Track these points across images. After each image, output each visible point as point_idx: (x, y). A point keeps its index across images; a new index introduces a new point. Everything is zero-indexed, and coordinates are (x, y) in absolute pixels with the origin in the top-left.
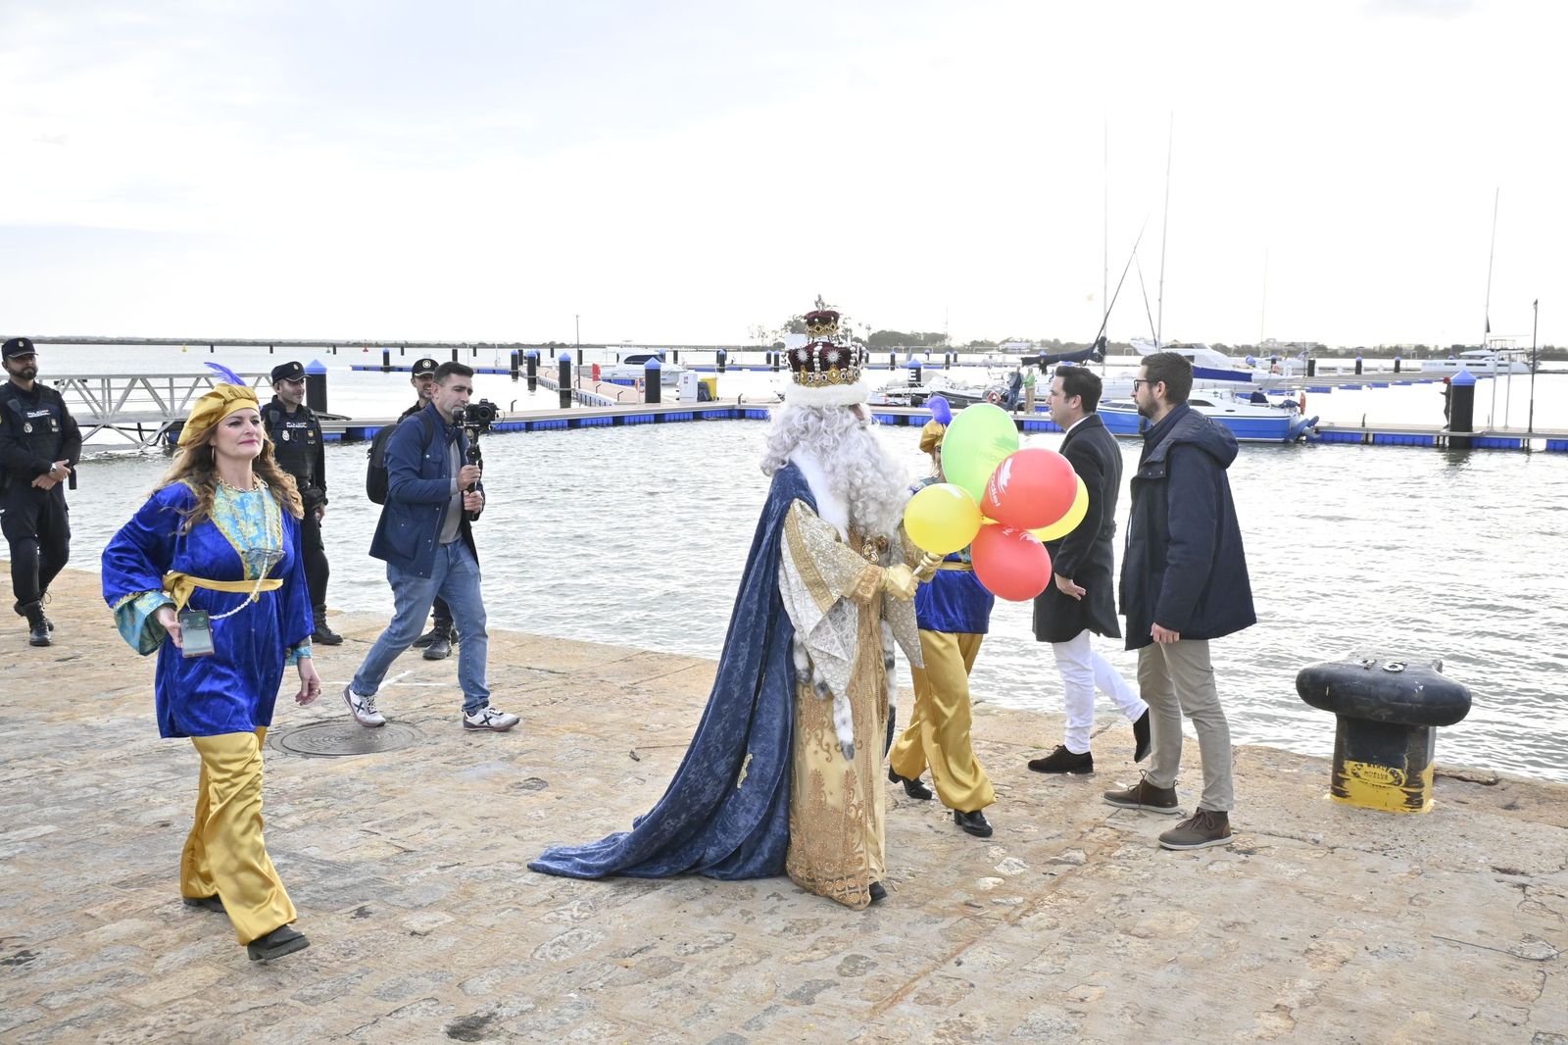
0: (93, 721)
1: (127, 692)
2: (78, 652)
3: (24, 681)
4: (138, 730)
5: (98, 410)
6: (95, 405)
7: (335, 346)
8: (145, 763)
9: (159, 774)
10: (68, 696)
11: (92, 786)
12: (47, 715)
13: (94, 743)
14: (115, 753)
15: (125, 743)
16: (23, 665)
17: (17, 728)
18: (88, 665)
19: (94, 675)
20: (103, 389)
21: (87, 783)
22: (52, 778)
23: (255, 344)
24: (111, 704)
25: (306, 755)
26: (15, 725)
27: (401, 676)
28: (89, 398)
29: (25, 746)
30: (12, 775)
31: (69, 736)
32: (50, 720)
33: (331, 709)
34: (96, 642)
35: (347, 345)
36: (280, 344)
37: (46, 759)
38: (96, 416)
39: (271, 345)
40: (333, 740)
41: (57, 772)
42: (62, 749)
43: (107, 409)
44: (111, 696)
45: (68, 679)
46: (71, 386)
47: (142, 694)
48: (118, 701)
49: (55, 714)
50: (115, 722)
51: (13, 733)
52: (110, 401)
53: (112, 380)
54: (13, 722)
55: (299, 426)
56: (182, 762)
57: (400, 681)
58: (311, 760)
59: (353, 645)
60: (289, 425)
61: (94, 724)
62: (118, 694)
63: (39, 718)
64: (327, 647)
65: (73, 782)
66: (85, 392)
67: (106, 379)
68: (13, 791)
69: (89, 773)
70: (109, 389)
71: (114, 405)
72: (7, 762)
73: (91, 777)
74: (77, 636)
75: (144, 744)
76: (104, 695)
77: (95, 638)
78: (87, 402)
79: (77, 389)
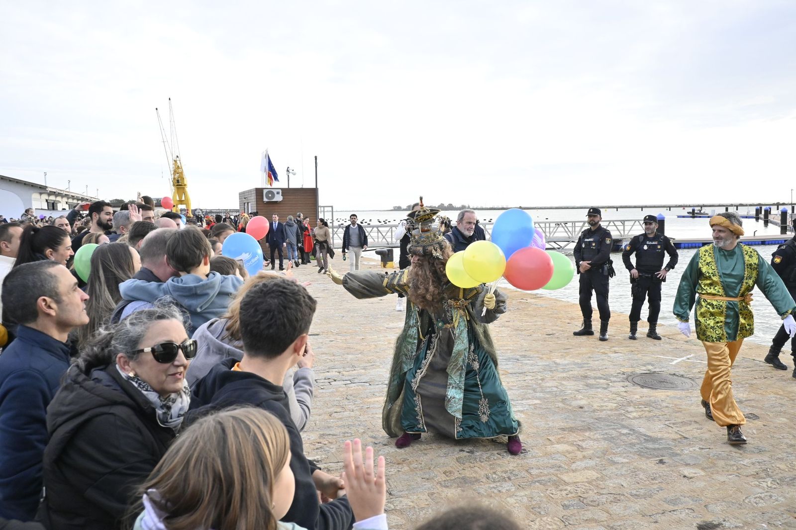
0: (558, 361)
1: (571, 350)
2: (554, 332)
4: (574, 366)
5: (570, 235)
6: (569, 233)
7: (670, 207)
8: (576, 380)
9: (581, 386)
10: (549, 349)
11: (555, 387)
12: (541, 356)
13: (557, 370)
14: (565, 375)
15: (568, 371)
16: (534, 335)
17: (529, 360)
18: (558, 338)
19: (559, 342)
20: (572, 227)
21: (553, 385)
22: (541, 382)
23: (635, 207)
24: (565, 354)
25: (642, 387)
26: (529, 359)
27: (689, 356)
28: (567, 230)
29: (531, 368)
30: (526, 379)
31: (548, 365)
32: (542, 358)
33: (655, 368)
34: (561, 329)
35: (676, 206)
36: (645, 207)
37: (539, 374)
38: (569, 238)
39: (642, 207)
40: (655, 381)
41: (542, 380)
42: (545, 370)
43: (574, 235)
44: (565, 351)
45: (550, 343)
46: (561, 226)
47: (577, 352)
48: (568, 354)
49: (544, 356)
50: (566, 362)
51: (528, 362)
52: (575, 231)
53: (576, 223)
54: (529, 357)
55: (654, 243)
56: (590, 382)
57: (688, 359)
58: (645, 389)
59: (668, 340)
60: (648, 243)
61: (558, 362)
62: (568, 351)
63: (538, 357)
64: (656, 340)
65: (548, 384)
66: (566, 228)
67: (574, 222)
68: (526, 384)
69: (554, 382)
70: (575, 227)
71: (576, 233)
72: (525, 373)
73: (555, 383)
74: (555, 326)
75: (576, 373)
76: (563, 351)
77: (562, 327)
78: (566, 232)
79: (563, 227)
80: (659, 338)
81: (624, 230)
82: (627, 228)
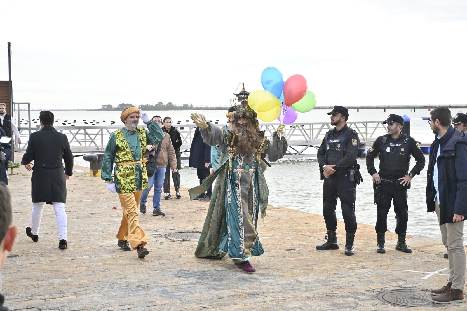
0: (300, 279)
1: (315, 267)
2: (295, 247)
3: (273, 258)
4: (319, 285)
5: (308, 139)
6: (306, 136)
7: (414, 108)
8: (321, 300)
9: (327, 306)
10: (290, 266)
11: (298, 308)
12: (282, 274)
13: (300, 289)
14: (308, 294)
15: (313, 290)
16: (273, 251)
17: (269, 279)
18: (299, 253)
19: (301, 258)
20: (310, 129)
21: (296, 306)
22: (282, 302)
23: (377, 108)
24: (308, 272)
25: (394, 305)
26: (268, 277)
27: (441, 270)
28: (304, 133)
29: (271, 287)
30: (266, 300)
31: (290, 284)
32: (282, 277)
33: (407, 284)
34: (303, 243)
35: (421, 107)
36: (389, 108)
37: (280, 294)
38: (307, 141)
39: (385, 108)
40: (407, 298)
41: (284, 300)
42: (287, 290)
43: (312, 139)
44: (308, 268)
45: (291, 259)
46: (297, 128)
47: (321, 268)
48: (311, 271)
49: (284, 274)
50: (309, 280)
51: (267, 281)
52: (313, 134)
53: (314, 125)
54: (267, 276)
55: (397, 145)
56: (337, 302)
57: (441, 273)
58: (396, 307)
59: (418, 253)
61: (300, 280)
62: (311, 267)
63: (278, 275)
64: (406, 253)
65: (290, 305)
66: (302, 131)
67: (312, 124)
68: (266, 306)
69: (297, 302)
70: (313, 129)
71: (314, 136)
72: (264, 293)
73: (298, 304)
74: (295, 240)
75: (321, 291)
76: (305, 267)
77: (302, 241)
78: (303, 135)
79: (299, 129)
80: (409, 251)
81: (366, 133)
82: (370, 131)
